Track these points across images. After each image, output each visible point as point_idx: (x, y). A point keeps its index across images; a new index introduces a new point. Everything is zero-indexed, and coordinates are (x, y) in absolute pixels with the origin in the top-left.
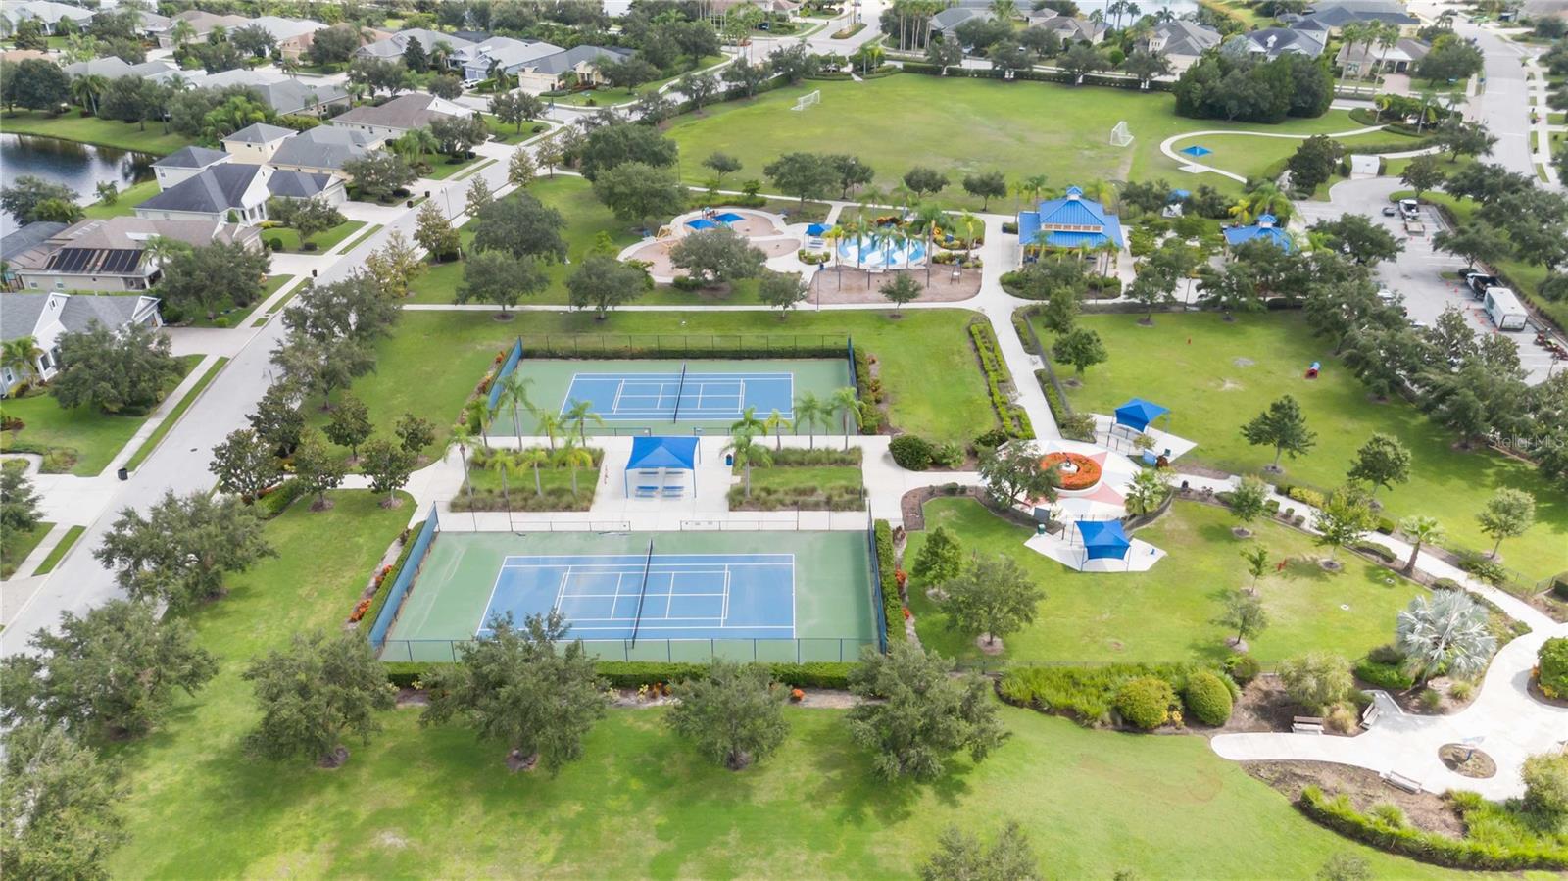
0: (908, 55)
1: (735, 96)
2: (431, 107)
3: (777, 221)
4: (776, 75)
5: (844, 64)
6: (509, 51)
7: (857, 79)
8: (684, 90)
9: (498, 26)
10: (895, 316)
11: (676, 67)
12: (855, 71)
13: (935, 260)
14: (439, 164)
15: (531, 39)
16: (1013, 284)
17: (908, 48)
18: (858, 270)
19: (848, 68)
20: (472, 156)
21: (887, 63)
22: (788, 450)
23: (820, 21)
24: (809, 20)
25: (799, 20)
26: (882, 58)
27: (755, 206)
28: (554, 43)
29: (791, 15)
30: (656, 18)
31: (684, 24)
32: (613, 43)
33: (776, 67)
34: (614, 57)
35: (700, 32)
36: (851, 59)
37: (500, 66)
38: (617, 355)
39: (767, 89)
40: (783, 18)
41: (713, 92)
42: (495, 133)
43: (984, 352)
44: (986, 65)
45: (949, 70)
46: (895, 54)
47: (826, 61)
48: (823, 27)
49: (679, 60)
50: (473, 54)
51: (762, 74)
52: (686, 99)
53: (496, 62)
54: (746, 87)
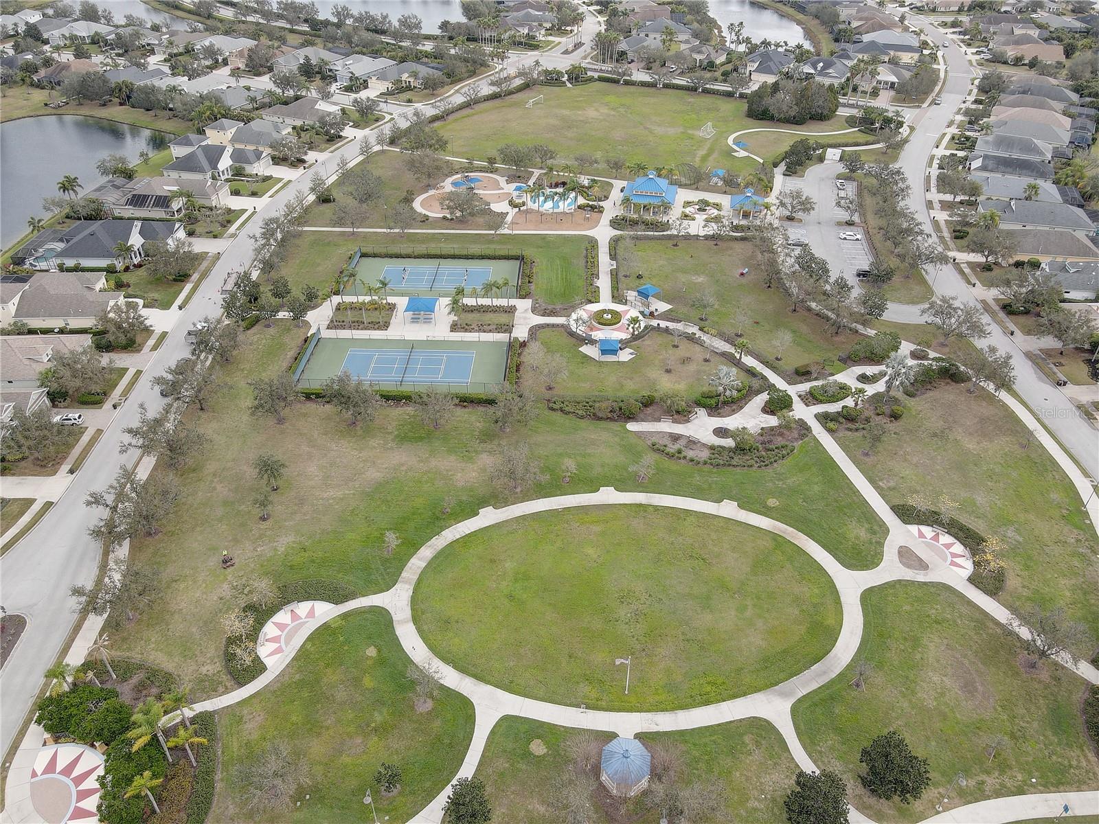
0: (603, 67)
1: (494, 97)
2: (318, 106)
3: (502, 181)
4: (519, 83)
5: (563, 76)
6: (362, 65)
7: (569, 85)
8: (463, 94)
9: (358, 47)
12: (569, 80)
13: (580, 207)
14: (322, 142)
15: (375, 56)
16: (614, 222)
17: (604, 62)
18: (538, 212)
19: (565, 78)
21: (589, 74)
22: (481, 306)
23: (557, 40)
26: (586, 70)
27: (492, 172)
28: (390, 58)
29: (538, 36)
33: (520, 77)
36: (568, 71)
37: (357, 74)
38: (407, 256)
40: (533, 38)
41: (480, 95)
42: (353, 122)
43: (589, 259)
44: (648, 77)
45: (624, 81)
46: (595, 67)
48: (558, 45)
49: (464, 71)
50: (342, 65)
53: (355, 72)
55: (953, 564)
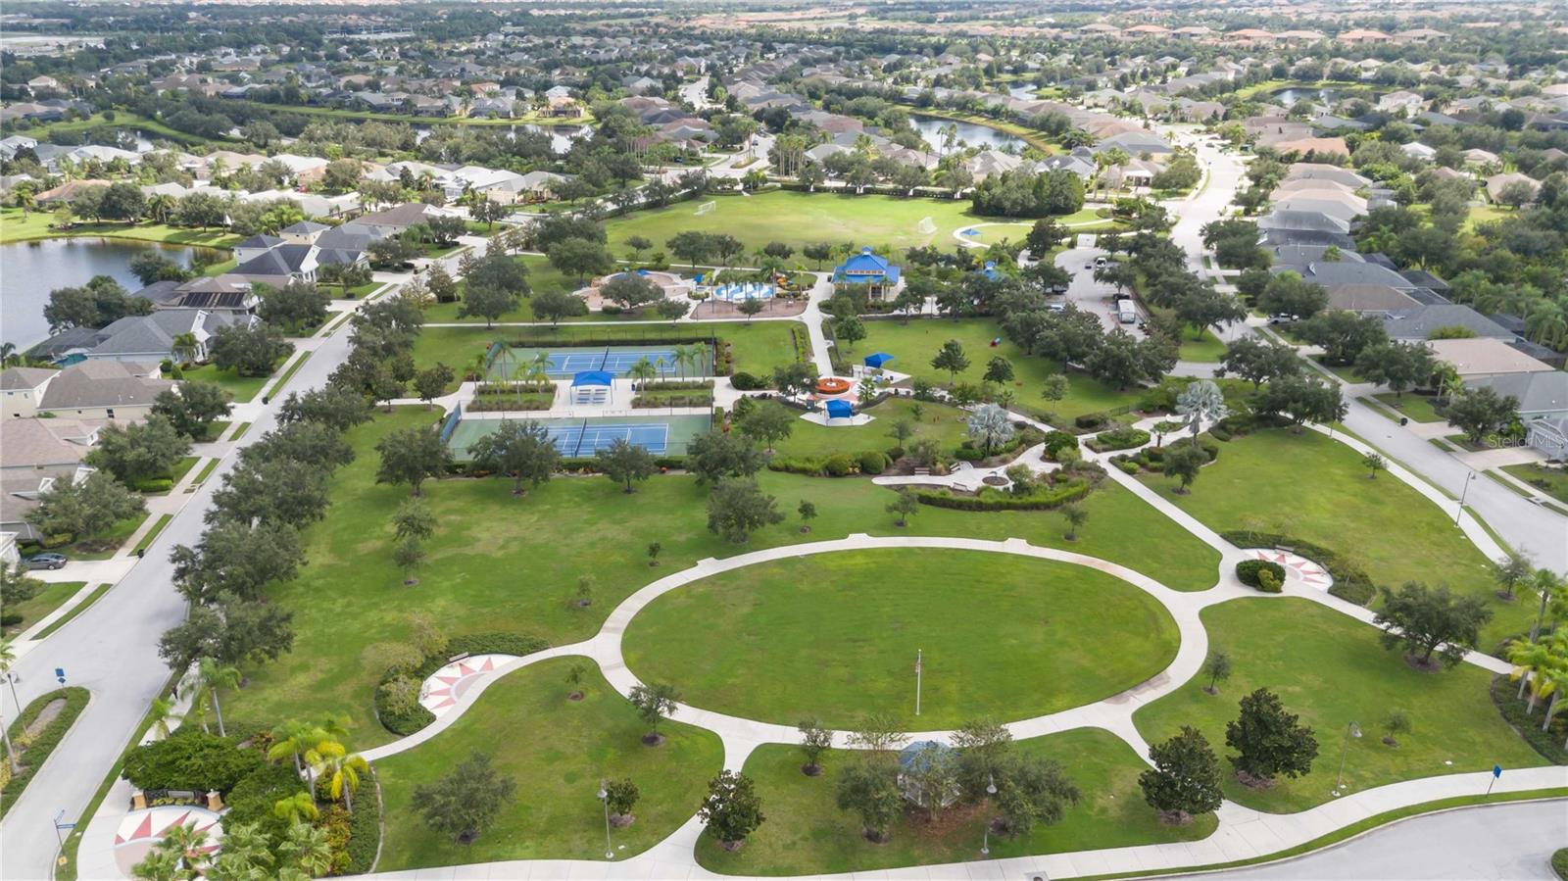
0: (786, 178)
1: (652, 206)
2: (426, 211)
3: (676, 278)
4: (683, 191)
5: (737, 184)
6: (479, 177)
7: (745, 194)
8: (614, 200)
9: (468, 159)
10: (747, 324)
11: (608, 187)
12: (745, 189)
13: (778, 296)
14: (433, 249)
15: (496, 168)
16: (824, 307)
17: (787, 174)
18: (727, 302)
19: (740, 187)
20: (457, 244)
21: (769, 184)
22: (669, 383)
23: (724, 156)
24: (715, 155)
25: (706, 155)
26: (765, 181)
27: (661, 270)
28: (513, 171)
29: (700, 152)
30: (592, 152)
31: (614, 156)
32: (560, 170)
33: (684, 186)
34: (561, 179)
35: (627, 162)
36: (742, 180)
37: (473, 186)
38: (565, 345)
39: (677, 200)
40: (694, 154)
41: (635, 202)
42: (472, 230)
43: (798, 339)
44: (842, 184)
45: (815, 188)
46: (776, 178)
47: (722, 182)
48: (726, 160)
49: (610, 184)
50: (449, 177)
51: (671, 190)
52: (615, 207)
53: (470, 184)
54: (660, 199)
55: (1306, 579)
